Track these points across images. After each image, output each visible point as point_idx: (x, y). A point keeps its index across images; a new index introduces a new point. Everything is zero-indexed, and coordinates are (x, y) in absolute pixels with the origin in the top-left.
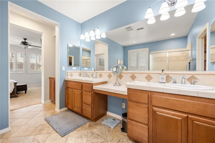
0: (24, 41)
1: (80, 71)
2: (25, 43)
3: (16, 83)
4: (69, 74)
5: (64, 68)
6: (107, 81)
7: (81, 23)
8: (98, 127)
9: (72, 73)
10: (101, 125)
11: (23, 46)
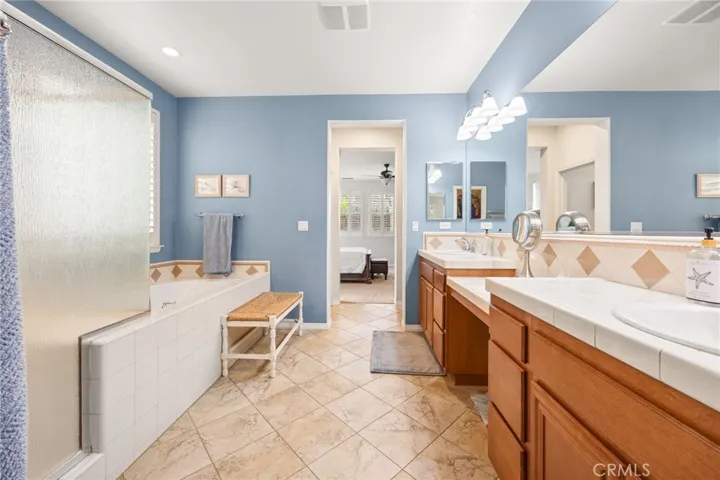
0: (384, 169)
1: (464, 233)
2: (386, 175)
3: (368, 256)
4: (429, 239)
5: (416, 226)
6: (514, 270)
7: (465, 91)
8: (453, 399)
9: (439, 238)
10: (465, 398)
11: (384, 181)
